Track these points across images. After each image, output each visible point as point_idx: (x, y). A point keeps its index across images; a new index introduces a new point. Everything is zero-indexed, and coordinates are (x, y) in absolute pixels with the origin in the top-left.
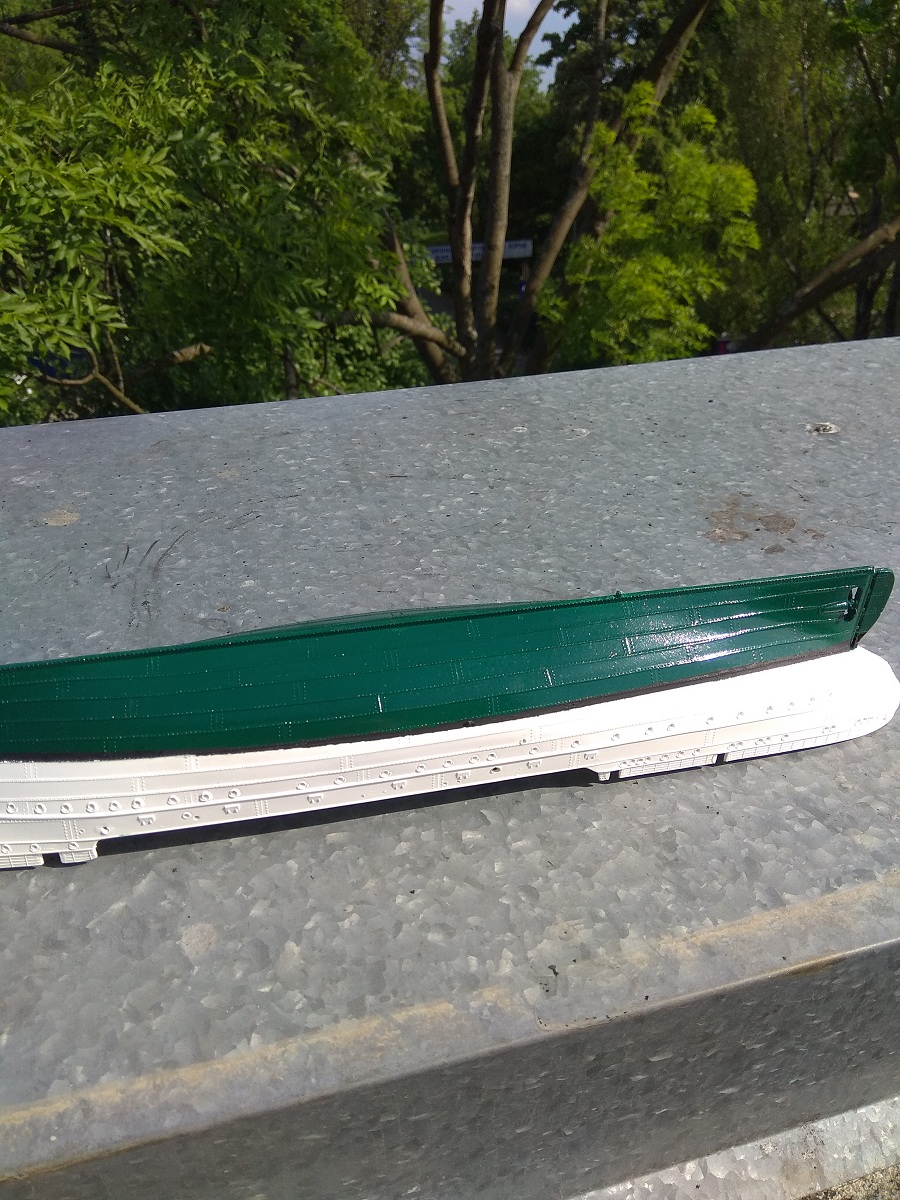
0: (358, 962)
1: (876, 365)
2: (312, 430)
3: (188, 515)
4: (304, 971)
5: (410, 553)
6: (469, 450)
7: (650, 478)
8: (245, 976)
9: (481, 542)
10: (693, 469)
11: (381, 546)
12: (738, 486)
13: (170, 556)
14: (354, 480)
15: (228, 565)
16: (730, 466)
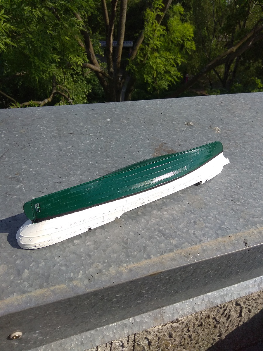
0: (43, 275)
1: (207, 104)
2: (49, 117)
3: (10, 144)
4: (29, 277)
5: (72, 158)
6: (93, 126)
7: (141, 137)
8: (14, 278)
9: (92, 155)
10: (153, 135)
11: (64, 156)
12: (164, 141)
13: (3, 157)
14: (59, 134)
15: (20, 161)
16: (163, 134)
